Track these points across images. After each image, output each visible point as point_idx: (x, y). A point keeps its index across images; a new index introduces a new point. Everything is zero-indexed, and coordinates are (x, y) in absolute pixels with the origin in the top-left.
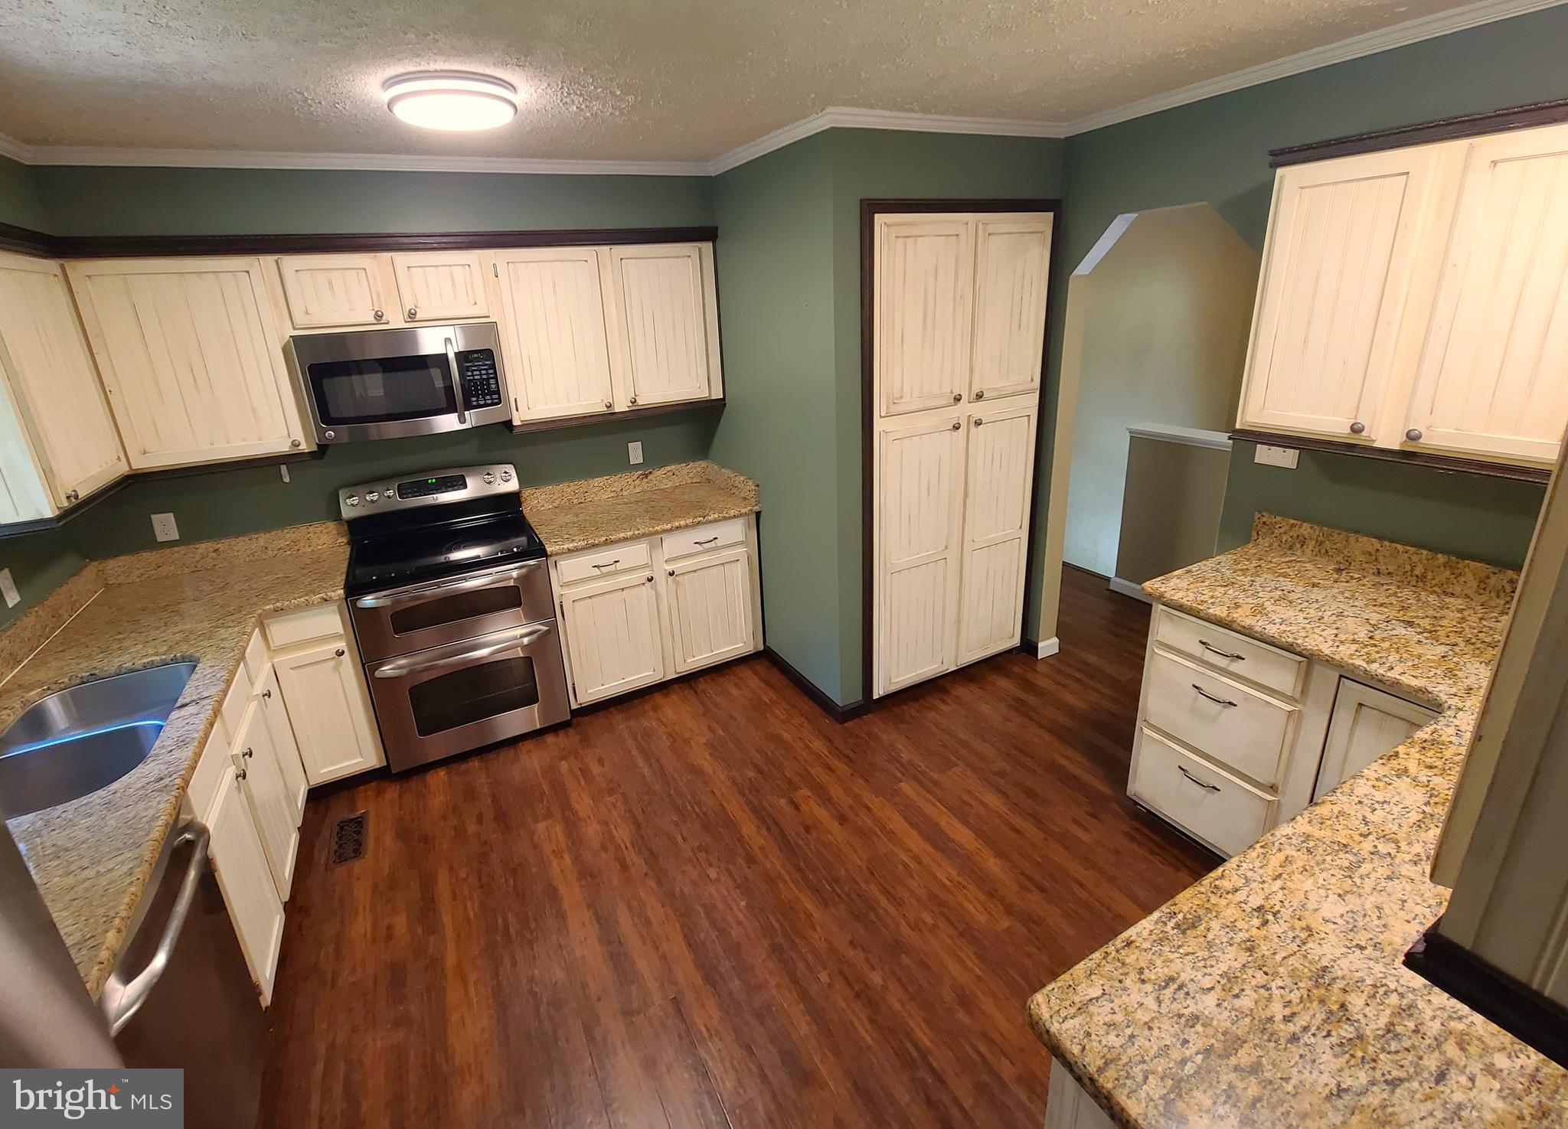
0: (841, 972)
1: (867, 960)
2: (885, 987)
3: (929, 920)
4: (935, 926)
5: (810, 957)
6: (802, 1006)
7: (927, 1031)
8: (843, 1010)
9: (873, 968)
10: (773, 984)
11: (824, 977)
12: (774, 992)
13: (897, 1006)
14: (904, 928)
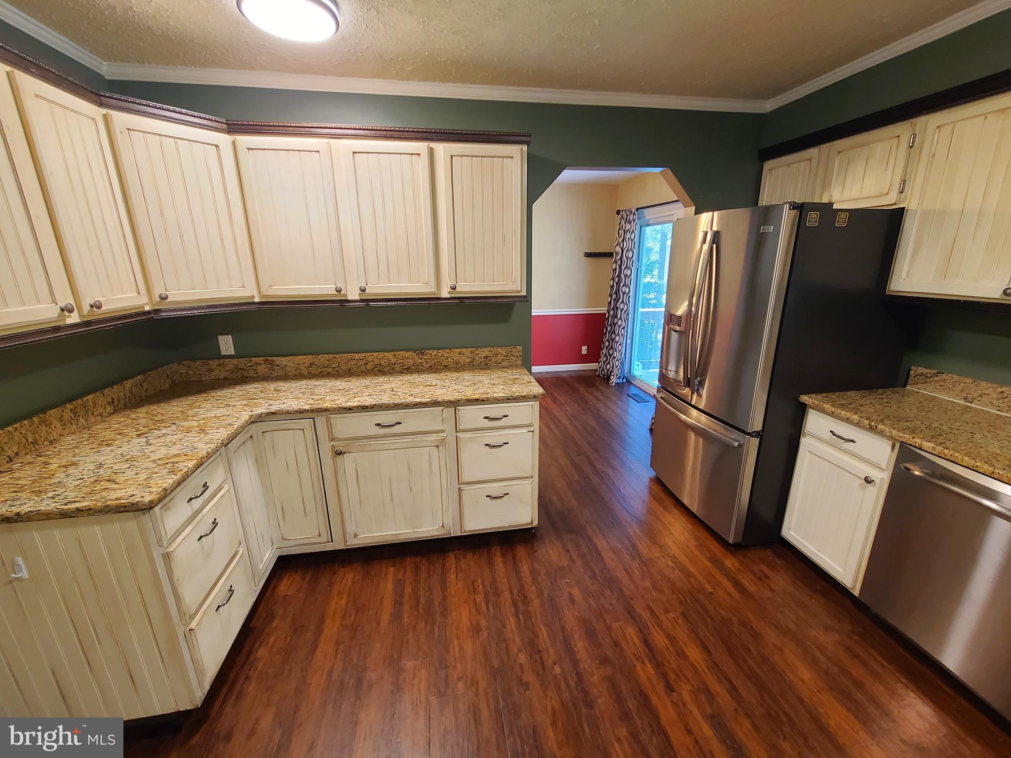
0: (544, 669)
1: (522, 671)
2: (519, 651)
3: (461, 685)
4: (460, 679)
5: (563, 686)
6: (578, 657)
7: (508, 622)
8: (551, 647)
9: (521, 664)
10: (595, 678)
11: (557, 670)
12: (596, 671)
13: (517, 639)
14: (483, 685)
